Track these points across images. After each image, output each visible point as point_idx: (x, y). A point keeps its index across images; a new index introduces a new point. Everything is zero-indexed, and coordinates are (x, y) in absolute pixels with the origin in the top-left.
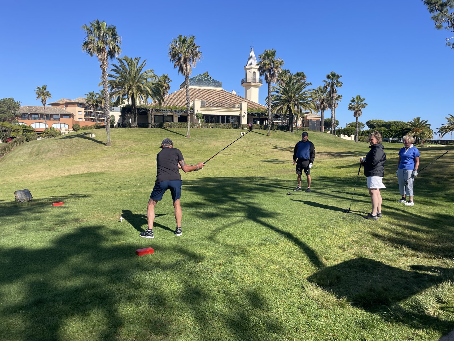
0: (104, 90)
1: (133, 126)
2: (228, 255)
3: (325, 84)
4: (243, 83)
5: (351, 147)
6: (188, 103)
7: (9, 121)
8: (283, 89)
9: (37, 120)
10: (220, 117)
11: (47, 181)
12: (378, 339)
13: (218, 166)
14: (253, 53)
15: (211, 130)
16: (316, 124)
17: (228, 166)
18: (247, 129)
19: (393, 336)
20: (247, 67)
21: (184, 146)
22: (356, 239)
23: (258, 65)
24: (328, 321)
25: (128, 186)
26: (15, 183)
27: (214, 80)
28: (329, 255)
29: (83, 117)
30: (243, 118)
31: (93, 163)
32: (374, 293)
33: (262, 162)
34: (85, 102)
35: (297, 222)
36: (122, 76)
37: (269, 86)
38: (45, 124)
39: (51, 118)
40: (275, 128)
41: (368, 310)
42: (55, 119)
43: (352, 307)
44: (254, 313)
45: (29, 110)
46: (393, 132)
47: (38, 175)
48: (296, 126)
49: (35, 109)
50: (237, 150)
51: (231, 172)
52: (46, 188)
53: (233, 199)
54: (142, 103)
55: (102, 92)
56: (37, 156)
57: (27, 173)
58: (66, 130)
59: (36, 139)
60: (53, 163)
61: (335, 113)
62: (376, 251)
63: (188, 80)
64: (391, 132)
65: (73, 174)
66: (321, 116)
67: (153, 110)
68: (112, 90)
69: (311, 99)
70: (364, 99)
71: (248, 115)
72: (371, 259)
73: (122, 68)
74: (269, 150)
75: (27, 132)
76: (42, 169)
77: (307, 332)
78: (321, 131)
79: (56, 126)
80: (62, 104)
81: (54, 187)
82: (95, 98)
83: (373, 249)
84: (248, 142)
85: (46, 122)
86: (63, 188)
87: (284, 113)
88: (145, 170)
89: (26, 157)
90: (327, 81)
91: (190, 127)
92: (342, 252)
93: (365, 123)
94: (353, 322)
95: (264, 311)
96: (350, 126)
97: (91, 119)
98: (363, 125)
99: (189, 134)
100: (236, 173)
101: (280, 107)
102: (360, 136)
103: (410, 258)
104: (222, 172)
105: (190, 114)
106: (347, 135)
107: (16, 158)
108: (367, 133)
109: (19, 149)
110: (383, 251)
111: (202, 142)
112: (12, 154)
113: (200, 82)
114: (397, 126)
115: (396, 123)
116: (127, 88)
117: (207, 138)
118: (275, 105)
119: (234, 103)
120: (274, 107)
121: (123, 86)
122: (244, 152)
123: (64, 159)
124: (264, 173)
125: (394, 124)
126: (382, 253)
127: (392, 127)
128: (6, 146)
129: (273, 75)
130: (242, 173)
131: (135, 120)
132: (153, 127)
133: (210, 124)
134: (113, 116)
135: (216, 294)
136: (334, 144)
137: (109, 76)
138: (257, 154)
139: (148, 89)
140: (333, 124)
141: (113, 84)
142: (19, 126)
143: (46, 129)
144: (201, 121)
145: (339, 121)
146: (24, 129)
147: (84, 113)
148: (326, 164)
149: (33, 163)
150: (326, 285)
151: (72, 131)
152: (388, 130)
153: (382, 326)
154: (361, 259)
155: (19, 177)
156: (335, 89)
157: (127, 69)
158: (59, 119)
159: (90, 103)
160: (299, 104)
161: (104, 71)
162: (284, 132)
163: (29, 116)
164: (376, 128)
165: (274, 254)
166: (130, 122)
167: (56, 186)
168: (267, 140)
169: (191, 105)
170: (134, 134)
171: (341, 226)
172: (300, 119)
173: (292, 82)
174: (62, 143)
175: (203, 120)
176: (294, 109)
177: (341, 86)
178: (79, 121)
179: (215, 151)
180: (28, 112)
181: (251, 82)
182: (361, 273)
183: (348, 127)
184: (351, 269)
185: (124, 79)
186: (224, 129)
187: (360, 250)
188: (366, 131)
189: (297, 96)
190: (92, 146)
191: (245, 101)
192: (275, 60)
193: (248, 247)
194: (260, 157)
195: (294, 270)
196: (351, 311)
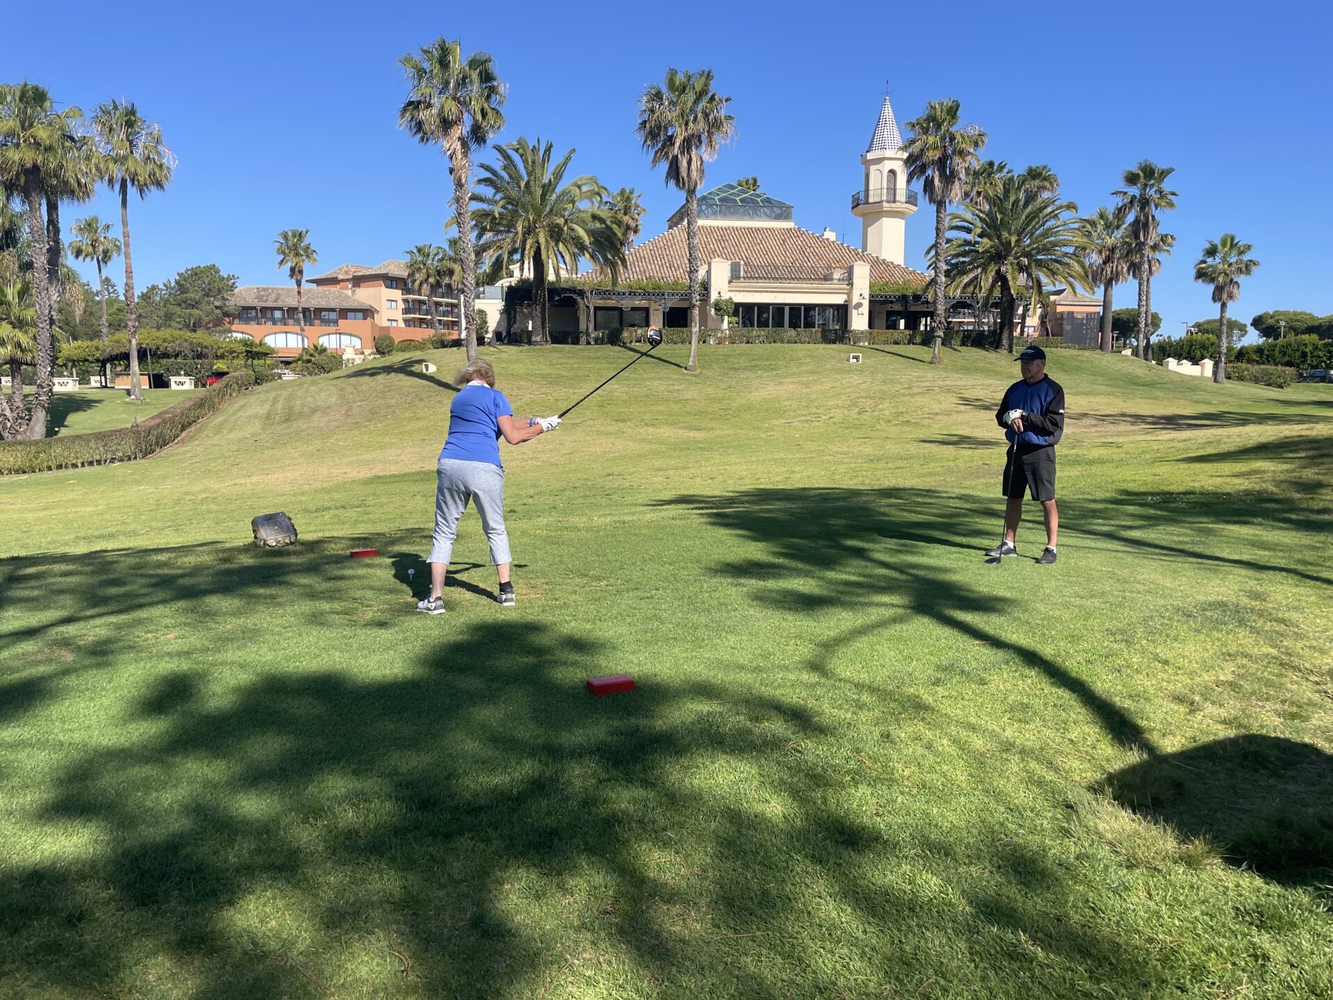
0: (460, 238)
1: (538, 339)
3: (1119, 201)
4: (858, 205)
5: (1200, 396)
6: (692, 271)
7: (208, 329)
8: (983, 220)
9: (280, 327)
10: (787, 309)
11: (316, 491)
12: (1306, 956)
13: (781, 455)
14: (888, 111)
15: (758, 348)
16: (1086, 324)
17: (813, 455)
18: (866, 344)
20: (870, 156)
21: (681, 397)
22: (1230, 678)
23: (904, 148)
24: (1151, 904)
25: (533, 508)
26: (234, 498)
27: (768, 200)
28: (1147, 720)
29: (399, 316)
30: (854, 312)
31: (432, 444)
32: (1290, 834)
33: (916, 444)
34: (405, 274)
35: (1040, 622)
36: (509, 198)
37: (938, 211)
38: (300, 337)
39: (315, 319)
40: (956, 342)
41: (1272, 878)
42: (327, 322)
43: (1223, 870)
44: (931, 865)
45: (260, 298)
47: (290, 475)
48: (1022, 332)
49: (274, 296)
50: (838, 406)
51: (823, 473)
52: (316, 511)
54: (563, 274)
55: (453, 243)
56: (286, 425)
57: (262, 469)
58: (357, 352)
59: (280, 378)
60: (329, 445)
61: (1151, 290)
62: (1295, 715)
63: (695, 202)
65: (381, 474)
66: (1104, 302)
67: (592, 292)
68: (479, 237)
69: (1070, 250)
70: (1249, 247)
71: (871, 302)
72: (1277, 738)
73: (509, 174)
74: (937, 408)
75: (255, 359)
76: (300, 460)
77: (1089, 928)
78: (1101, 348)
79: (329, 342)
80: (343, 280)
81: (337, 508)
82: (433, 263)
83: (1286, 707)
84: (872, 382)
85: (302, 330)
86: (359, 512)
87: (982, 295)
88: (573, 466)
89: (256, 427)
90: (1125, 193)
91: (699, 342)
92: (1186, 714)
93: (1248, 322)
94: (1228, 909)
95: (960, 864)
96: (1200, 331)
97: (422, 321)
98: (1242, 329)
99: (694, 362)
100: (837, 477)
101: (971, 275)
102: (1230, 362)
104: (794, 472)
105: (698, 303)
106: (1186, 358)
107: (231, 430)
108: (1256, 352)
109: (237, 406)
110: (1316, 716)
111: (733, 383)
112: (219, 419)
113: (729, 207)
116: (520, 232)
117: (749, 374)
118: (954, 271)
119: (830, 267)
120: (955, 275)
121: (510, 226)
122: (859, 413)
123: (356, 432)
124: (925, 476)
126: (1314, 721)
128: (206, 396)
129: (951, 179)
130: (855, 477)
131: (543, 323)
132: (592, 342)
133: (756, 331)
134: (482, 313)
136: (1146, 388)
137: (474, 198)
138: (901, 419)
139: (581, 232)
140: (1142, 325)
141: (485, 221)
142: (235, 341)
143: (304, 349)
144: (730, 323)
145: (1161, 316)
146: (247, 351)
147: (402, 305)
148: (1119, 450)
149: (276, 443)
150: (1139, 804)
151: (372, 356)
152: (1325, 345)
153: (1316, 924)
154: (1251, 739)
155: (243, 481)
156: (1153, 217)
157: (520, 177)
158: (336, 322)
159: (419, 277)
160: (1033, 264)
161: (459, 185)
162: (983, 353)
163: (259, 315)
164: (1285, 337)
165: (976, 708)
166: (530, 328)
167: (343, 507)
168: (930, 376)
169: (700, 277)
170: (540, 363)
171: (1180, 637)
172: (1035, 311)
173: (1012, 199)
174: (350, 389)
175: (736, 319)
176: (1018, 282)
177: (1171, 205)
178: (388, 328)
179: (773, 409)
180: (256, 303)
181: (881, 202)
182: (1248, 776)
183: (1192, 333)
184: (1214, 764)
185: (513, 205)
186: (798, 346)
187: (1243, 710)
188: (1250, 347)
189: (1028, 242)
190: (430, 396)
191: (862, 259)
192: (958, 133)
193: (898, 687)
194: (909, 429)
195: (1040, 757)
196: (1221, 880)
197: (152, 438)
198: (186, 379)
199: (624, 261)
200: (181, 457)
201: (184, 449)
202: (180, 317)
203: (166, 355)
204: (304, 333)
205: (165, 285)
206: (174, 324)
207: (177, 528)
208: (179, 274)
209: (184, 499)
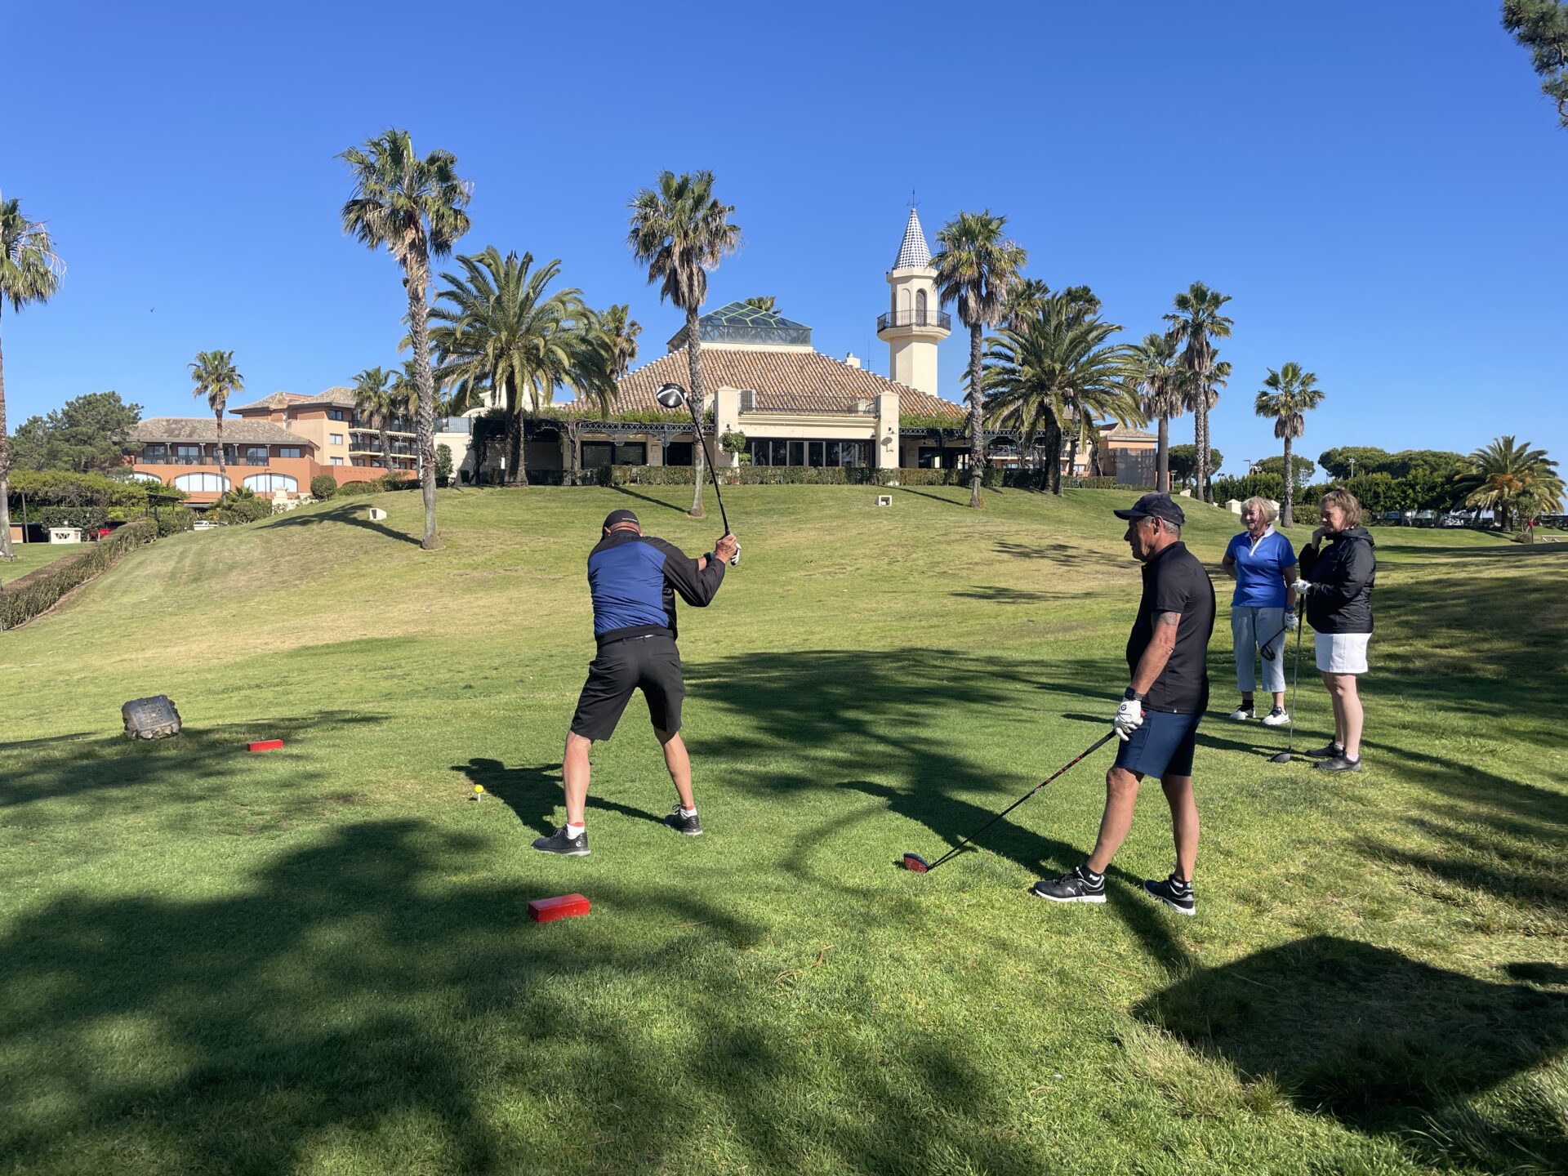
0: (416, 361)
1: (513, 479)
2: (844, 921)
3: (1169, 326)
4: (884, 328)
6: (696, 401)
7: (103, 469)
8: (1022, 345)
9: (195, 466)
10: (806, 445)
11: (226, 667)
13: (800, 613)
14: (915, 225)
15: (773, 489)
16: (1141, 463)
17: (836, 612)
18: (897, 484)
20: (897, 274)
22: (1302, 870)
23: (934, 264)
24: (1211, 1163)
25: (495, 682)
26: (120, 677)
27: (783, 322)
28: (1207, 925)
29: (345, 453)
30: (883, 448)
31: (377, 607)
32: (1373, 1064)
33: (953, 598)
34: (351, 402)
35: (1085, 808)
36: (476, 315)
37: (973, 336)
38: (220, 479)
39: (240, 456)
40: (997, 481)
41: (1353, 1123)
42: (254, 460)
43: (1297, 1113)
44: (946, 1127)
45: (170, 432)
46: (1418, 488)
47: (195, 648)
48: (1071, 472)
49: (188, 430)
50: (865, 556)
51: (846, 634)
52: (223, 692)
53: (857, 728)
54: (542, 402)
55: (409, 366)
56: (194, 585)
57: (160, 641)
58: (290, 496)
59: (191, 528)
60: (247, 608)
61: (1209, 425)
62: (1376, 913)
63: (697, 322)
64: (1410, 491)
65: (311, 644)
66: (1159, 437)
67: (577, 424)
68: (442, 359)
69: (1120, 380)
70: (1312, 378)
71: (901, 437)
72: (1357, 942)
73: (476, 287)
74: (976, 557)
75: (160, 505)
76: (210, 629)
79: (257, 484)
80: (275, 411)
81: (250, 687)
82: (386, 389)
83: (1365, 904)
84: (903, 528)
85: (223, 470)
86: (278, 692)
87: (1025, 429)
88: (552, 630)
89: (157, 588)
90: (1177, 317)
91: (704, 482)
92: (1252, 916)
93: (1315, 458)
94: (1302, 1166)
95: (981, 1124)
96: (1264, 470)
97: (373, 458)
98: (1309, 466)
99: (699, 505)
100: (862, 638)
101: (1012, 408)
102: (1298, 503)
103: (1501, 937)
104: (813, 633)
105: (702, 438)
107: (125, 592)
109: (134, 563)
110: (1400, 913)
111: (745, 530)
112: (110, 579)
113: (738, 329)
114: (1434, 469)
115: (1430, 458)
116: (491, 354)
117: (763, 519)
118: (994, 403)
119: (854, 398)
120: (994, 408)
121: (478, 347)
122: (889, 564)
123: (283, 593)
124: (962, 635)
125: (1421, 462)
126: (1399, 920)
127: (1413, 472)
128: (93, 552)
129: (988, 300)
130: (883, 637)
131: (518, 460)
132: (579, 482)
133: (771, 470)
134: (444, 448)
135: (809, 1060)
136: (1206, 533)
137: (434, 314)
138: (937, 570)
139: (562, 355)
140: (1201, 463)
141: (446, 343)
142: (136, 484)
143: (224, 493)
144: (740, 460)
145: (1222, 453)
146: (151, 496)
147: (349, 440)
149: (179, 607)
150: (1198, 1034)
151: (309, 501)
152: (1399, 484)
154: (1324, 942)
155: (134, 656)
156: (1207, 344)
157: (489, 292)
158: (265, 461)
159: (369, 406)
160: (1079, 395)
161: (415, 298)
162: (1027, 494)
163: (169, 452)
164: (1355, 476)
165: (1008, 919)
166: (503, 467)
167: (258, 686)
168: (969, 520)
169: (706, 408)
170: (514, 507)
171: (1245, 822)
172: (1084, 447)
173: (1054, 323)
174: (277, 541)
175: (748, 455)
176: (1065, 415)
177: (1227, 331)
178: (331, 468)
179: (791, 559)
180: (165, 438)
181: (911, 325)
182: (1323, 990)
183: (1256, 472)
184: (1285, 977)
185: (482, 323)
186: (820, 486)
187: (1317, 909)
188: (1319, 487)
189: (1073, 370)
190: (377, 548)
191: (890, 388)
192: (994, 247)
193: (916, 895)
194: (945, 581)
195: (1082, 978)
196: (1294, 1128)
197: (21, 604)
198: (71, 531)
199: (614, 389)
200: (56, 627)
201: (62, 617)
202: (67, 454)
203: (45, 502)
204: (226, 474)
205: (50, 417)
206: (60, 464)
207: (40, 717)
208: (67, 403)
209: (55, 680)
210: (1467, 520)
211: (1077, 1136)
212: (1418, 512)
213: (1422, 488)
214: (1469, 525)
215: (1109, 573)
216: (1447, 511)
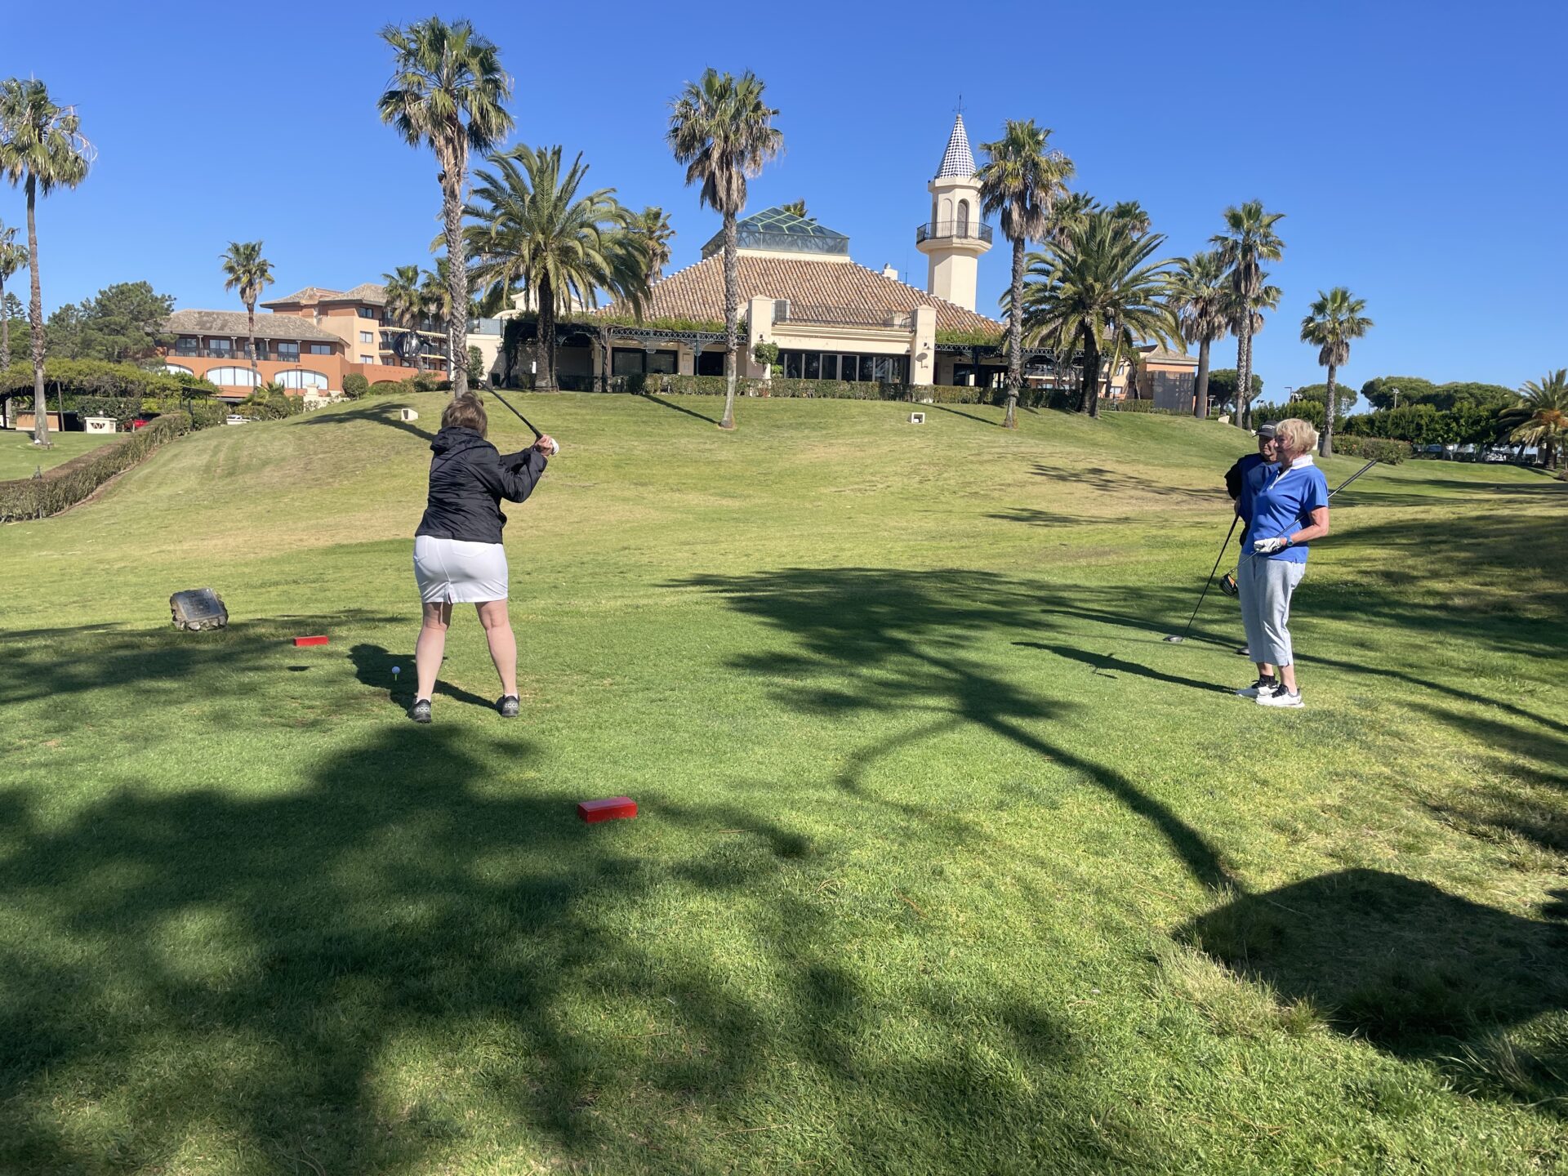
0: (449, 260)
1: (544, 383)
2: (885, 834)
3: (1218, 248)
4: (924, 239)
6: (730, 310)
7: (137, 360)
8: (1065, 262)
9: (226, 359)
10: (840, 358)
11: (262, 562)
12: (1429, 1149)
13: (830, 529)
14: (960, 131)
15: (805, 403)
16: (1179, 387)
17: (866, 530)
18: (931, 401)
19: (1483, 1142)
20: (939, 183)
21: (714, 458)
22: (1337, 802)
23: (979, 175)
24: (1246, 1080)
25: (529, 587)
27: (820, 230)
28: (1242, 852)
29: (376, 351)
30: (918, 364)
31: (409, 507)
32: (1408, 993)
33: (985, 519)
34: (382, 300)
35: (1121, 734)
36: (510, 214)
37: (1016, 250)
38: (251, 374)
39: (271, 352)
40: (1032, 402)
41: (1388, 1049)
42: (286, 356)
43: (1331, 1037)
44: (987, 1035)
45: (202, 324)
46: (1462, 421)
47: (232, 542)
48: (1108, 393)
49: (219, 322)
50: (896, 474)
51: (877, 552)
52: (261, 586)
53: (901, 647)
54: (576, 307)
55: (441, 264)
56: (228, 480)
57: (197, 534)
58: (322, 393)
59: (225, 422)
60: (282, 505)
61: (1252, 350)
62: (1412, 847)
63: (734, 228)
64: (1454, 424)
65: (345, 542)
66: (1200, 361)
67: (609, 330)
69: (1164, 300)
70: (1362, 303)
71: (936, 353)
72: (1391, 875)
73: (511, 185)
74: (1009, 479)
75: (193, 398)
76: (245, 523)
77: (1174, 1112)
78: (1195, 414)
79: (289, 380)
80: (306, 306)
81: (287, 583)
82: (417, 287)
83: (1401, 837)
84: (936, 447)
85: (254, 365)
86: (315, 588)
87: (1065, 346)
88: (582, 537)
89: (192, 481)
90: (1226, 239)
91: (736, 393)
92: (1288, 845)
93: (1358, 388)
94: (1337, 1087)
95: (1022, 1034)
96: (1305, 398)
98: (1352, 396)
99: (729, 416)
100: (893, 557)
101: (1051, 326)
102: (1338, 433)
103: (1536, 876)
104: (843, 550)
105: (735, 348)
107: (160, 485)
108: (1367, 423)
109: (169, 455)
110: (1436, 848)
111: (775, 443)
112: (146, 471)
113: (774, 236)
114: (1479, 404)
115: (1475, 391)
116: (525, 255)
117: (794, 433)
118: (1033, 320)
119: (890, 311)
120: (1033, 326)
121: (514, 247)
122: (921, 482)
123: (316, 491)
124: (994, 557)
125: (1467, 395)
126: (1433, 855)
127: (1458, 405)
128: (129, 442)
129: (1032, 213)
130: (914, 557)
131: (550, 364)
132: (609, 389)
133: (803, 383)
134: (475, 350)
135: (854, 965)
137: (467, 211)
138: (968, 489)
139: (598, 259)
140: (1242, 389)
141: (479, 241)
142: (168, 375)
143: (256, 388)
144: (773, 372)
145: (1262, 379)
146: (184, 389)
147: (379, 339)
148: (1214, 532)
149: (215, 501)
150: (1234, 957)
151: (340, 399)
152: (1444, 417)
153: (1440, 1107)
154: (1361, 874)
155: (171, 548)
156: (1256, 266)
157: (524, 189)
158: (296, 357)
159: (400, 304)
160: (1121, 315)
161: (450, 195)
162: (1063, 416)
163: (201, 345)
164: (1398, 406)
165: (1046, 838)
166: (534, 371)
167: (294, 582)
168: (1001, 440)
169: (739, 317)
170: (545, 413)
171: (1281, 753)
172: (1122, 370)
173: (1098, 238)
174: (310, 438)
175: (781, 367)
176: (1104, 335)
177: (1278, 255)
178: (361, 366)
179: (821, 475)
180: (197, 331)
181: (951, 237)
182: (1358, 920)
183: (1296, 400)
184: (1320, 906)
185: (515, 222)
186: (852, 402)
187: (1353, 840)
188: (1360, 417)
189: (1116, 289)
190: (409, 449)
191: (927, 302)
192: (1042, 160)
193: (955, 812)
194: (977, 502)
195: (1119, 898)
196: (1328, 1051)
197: (61, 493)
198: (106, 421)
199: (648, 295)
200: (95, 516)
201: (100, 507)
202: (101, 344)
203: (80, 391)
204: (257, 369)
205: (83, 306)
206: (94, 353)
207: (84, 604)
208: (100, 292)
209: (96, 568)
210: (1509, 456)
211: (1115, 1048)
212: (1460, 446)
213: (1467, 422)
214: (1511, 461)
215: (1142, 499)
216: (1490, 445)
